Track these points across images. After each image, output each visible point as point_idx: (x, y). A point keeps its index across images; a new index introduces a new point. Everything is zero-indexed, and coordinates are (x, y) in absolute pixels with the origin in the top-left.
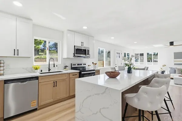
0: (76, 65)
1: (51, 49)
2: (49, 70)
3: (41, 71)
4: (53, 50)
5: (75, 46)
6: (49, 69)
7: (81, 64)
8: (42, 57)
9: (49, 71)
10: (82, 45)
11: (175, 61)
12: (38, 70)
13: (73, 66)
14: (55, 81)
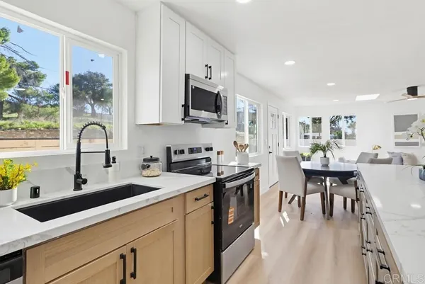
0: (186, 151)
1: (44, 103)
2: (79, 181)
3: (35, 193)
4: (52, 106)
5: (187, 77)
6: (78, 176)
7: (199, 150)
8: (15, 126)
9: (78, 187)
10: (209, 76)
11: (396, 137)
12: (15, 190)
13: (175, 158)
14: (126, 251)
